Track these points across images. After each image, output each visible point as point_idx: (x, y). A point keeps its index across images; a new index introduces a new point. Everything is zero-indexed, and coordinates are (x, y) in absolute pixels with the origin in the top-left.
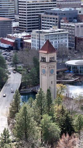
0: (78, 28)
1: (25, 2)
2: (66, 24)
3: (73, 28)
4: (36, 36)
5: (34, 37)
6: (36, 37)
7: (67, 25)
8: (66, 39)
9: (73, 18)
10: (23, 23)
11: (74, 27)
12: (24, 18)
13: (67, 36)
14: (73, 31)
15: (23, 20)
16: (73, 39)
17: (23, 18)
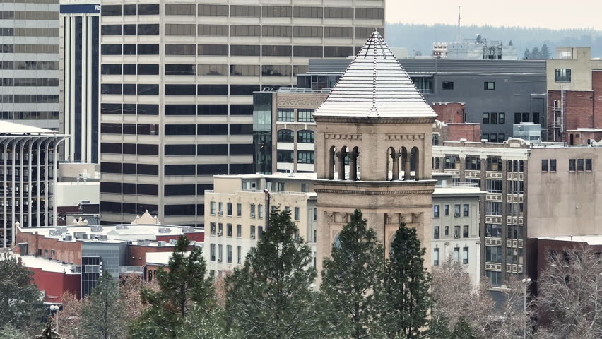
0: (549, 174)
1: (153, 9)
2: (462, 152)
3: (514, 176)
4: (246, 211)
5: (225, 220)
6: (246, 221)
7: (469, 158)
8: (462, 243)
9: (510, 117)
10: (129, 169)
11: (520, 166)
12: (145, 129)
13: (474, 221)
14: (514, 198)
15: (129, 149)
16: (515, 259)
17: (129, 129)
